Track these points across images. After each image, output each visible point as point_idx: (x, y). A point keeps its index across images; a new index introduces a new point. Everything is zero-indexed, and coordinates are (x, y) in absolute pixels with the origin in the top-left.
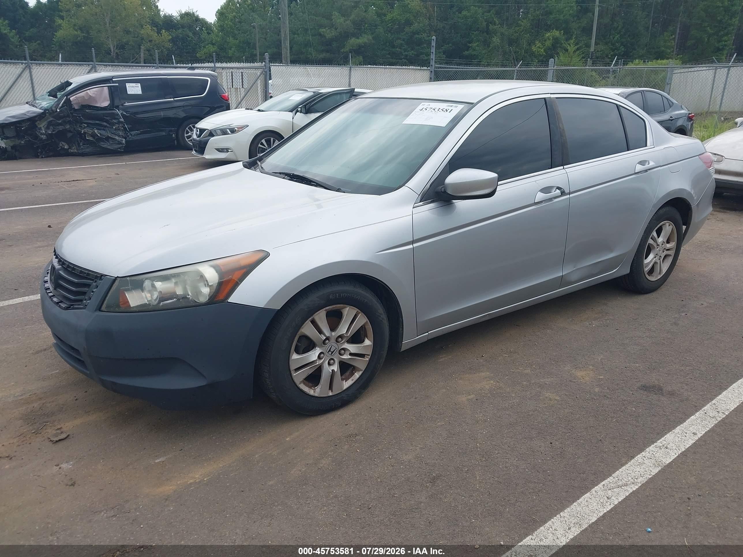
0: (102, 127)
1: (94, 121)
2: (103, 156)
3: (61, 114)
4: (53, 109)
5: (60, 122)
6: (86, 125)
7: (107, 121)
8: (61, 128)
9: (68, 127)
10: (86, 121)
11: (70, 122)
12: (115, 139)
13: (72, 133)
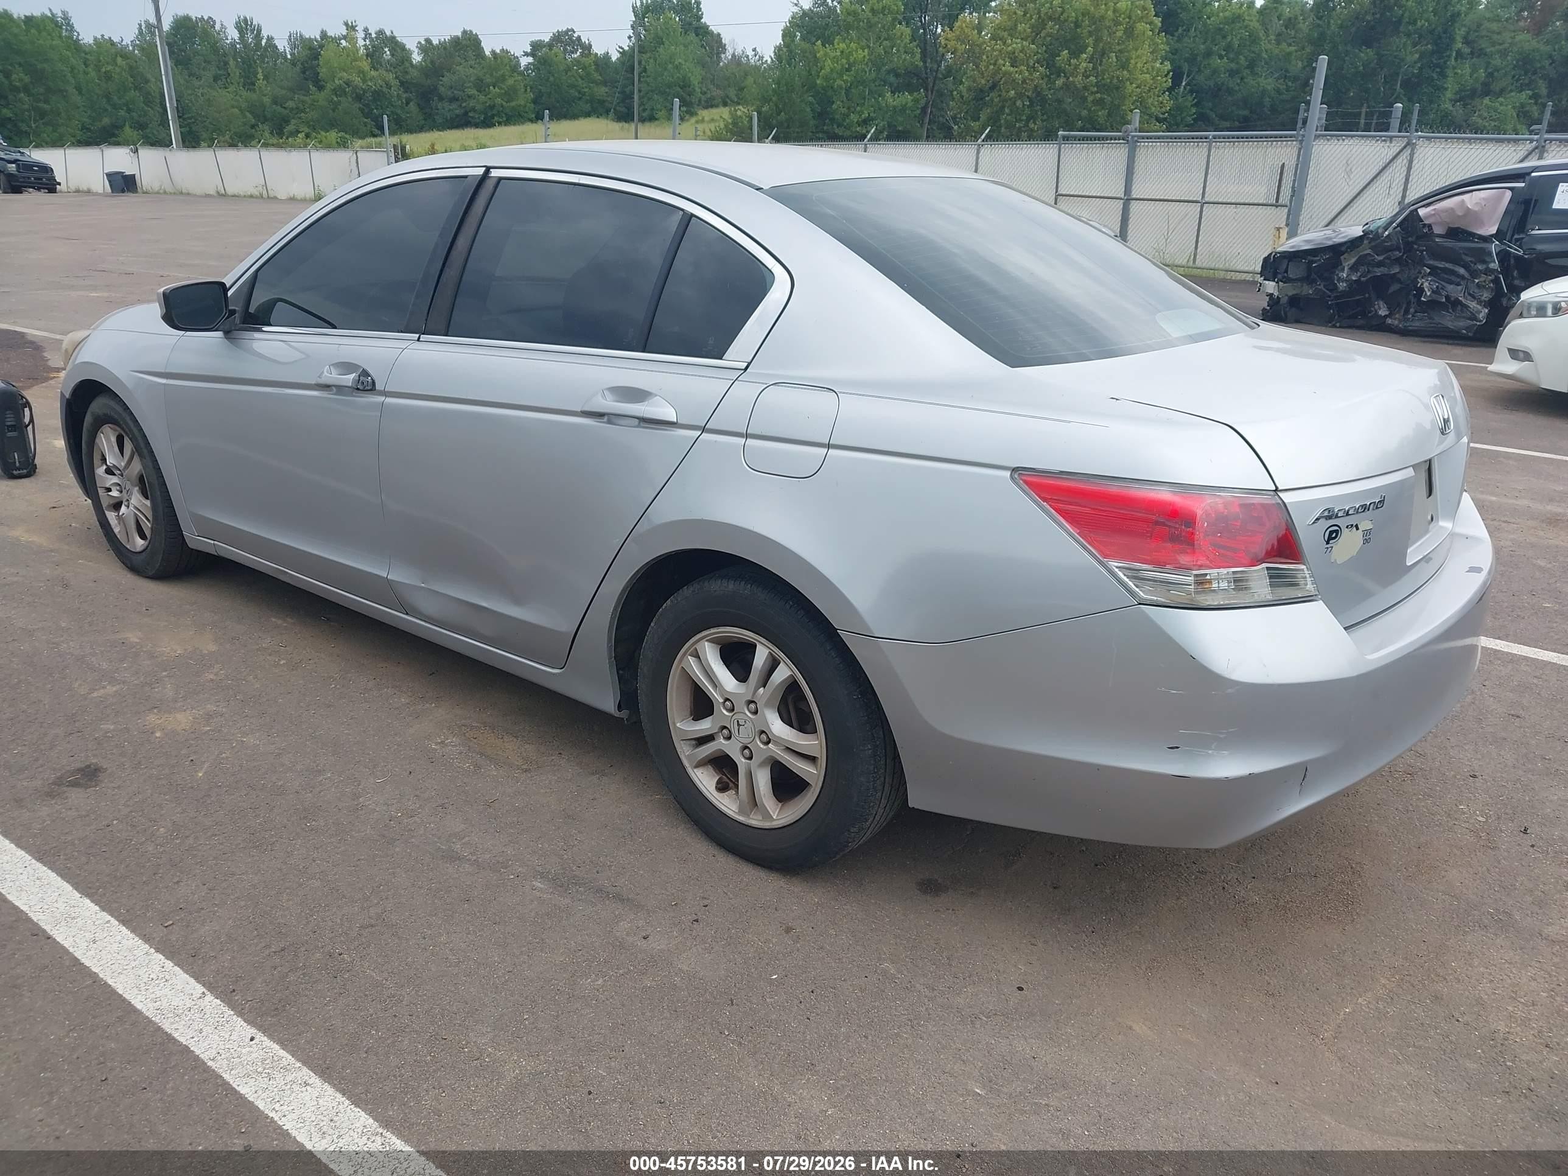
0: (1458, 278)
1: (1443, 263)
2: (1435, 340)
3: (1387, 242)
4: (1380, 231)
5: (1381, 258)
6: (1429, 270)
7: (1466, 267)
8: (1379, 271)
9: (1396, 270)
10: (1431, 262)
11: (1398, 261)
12: (1469, 307)
13: (1401, 283)
